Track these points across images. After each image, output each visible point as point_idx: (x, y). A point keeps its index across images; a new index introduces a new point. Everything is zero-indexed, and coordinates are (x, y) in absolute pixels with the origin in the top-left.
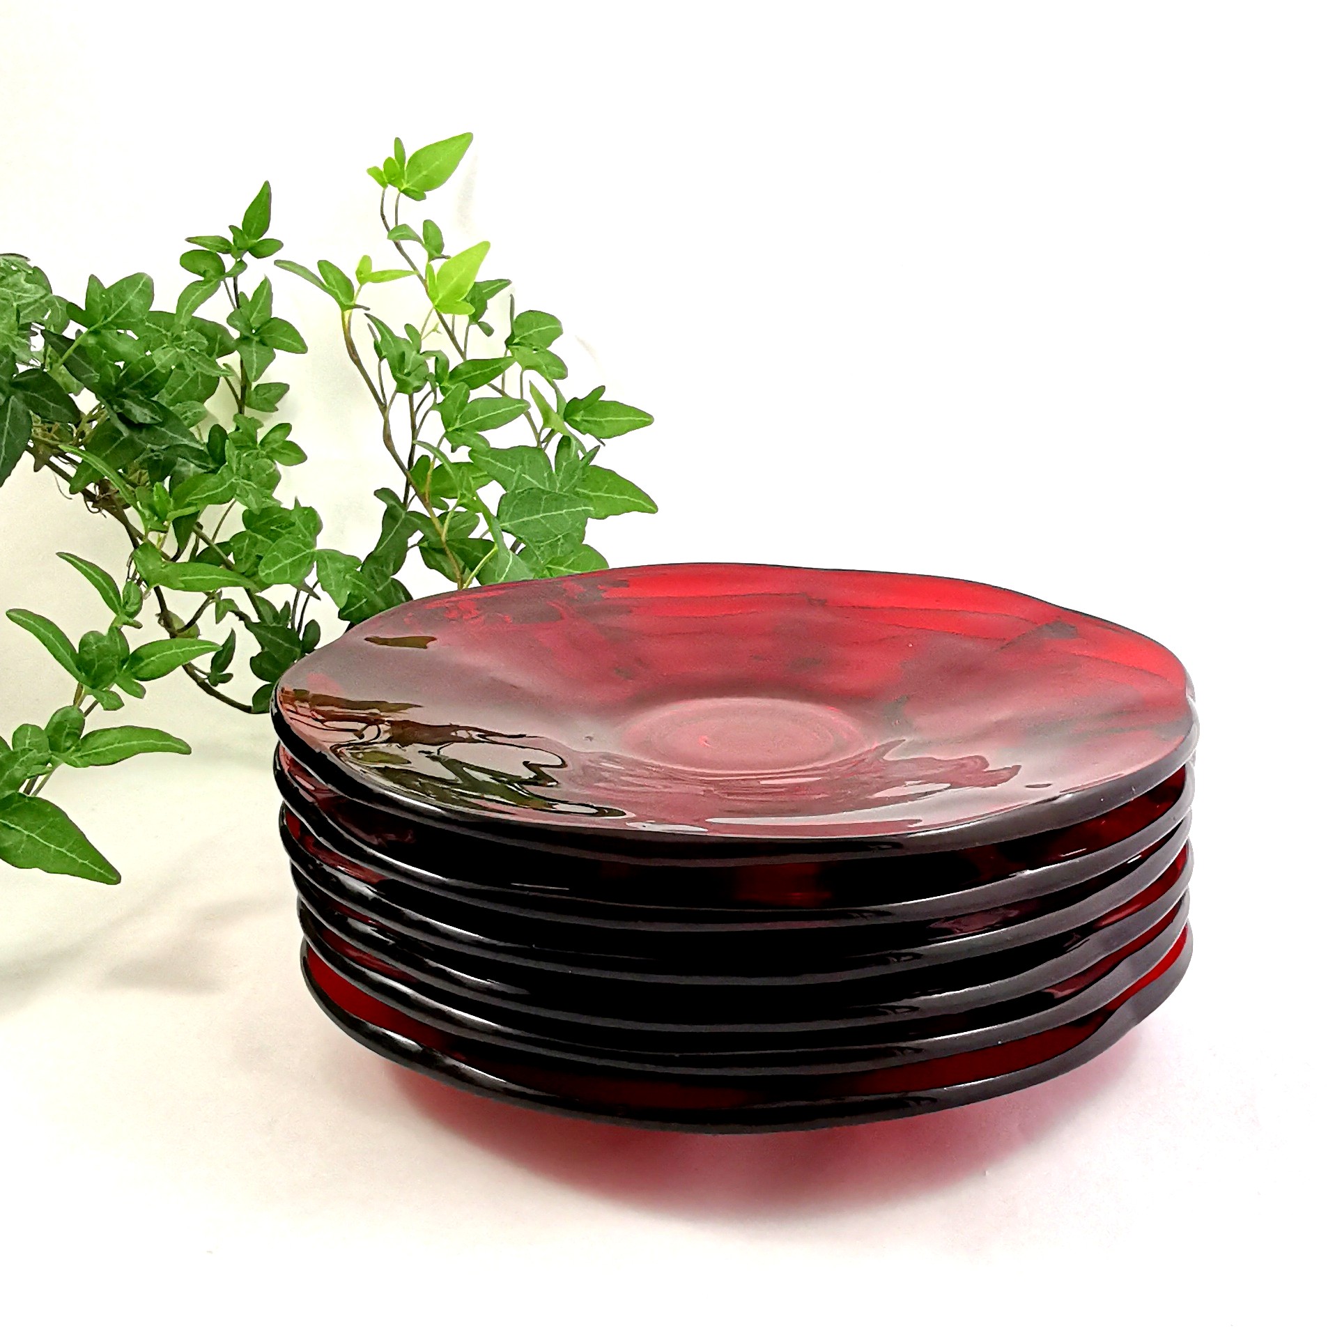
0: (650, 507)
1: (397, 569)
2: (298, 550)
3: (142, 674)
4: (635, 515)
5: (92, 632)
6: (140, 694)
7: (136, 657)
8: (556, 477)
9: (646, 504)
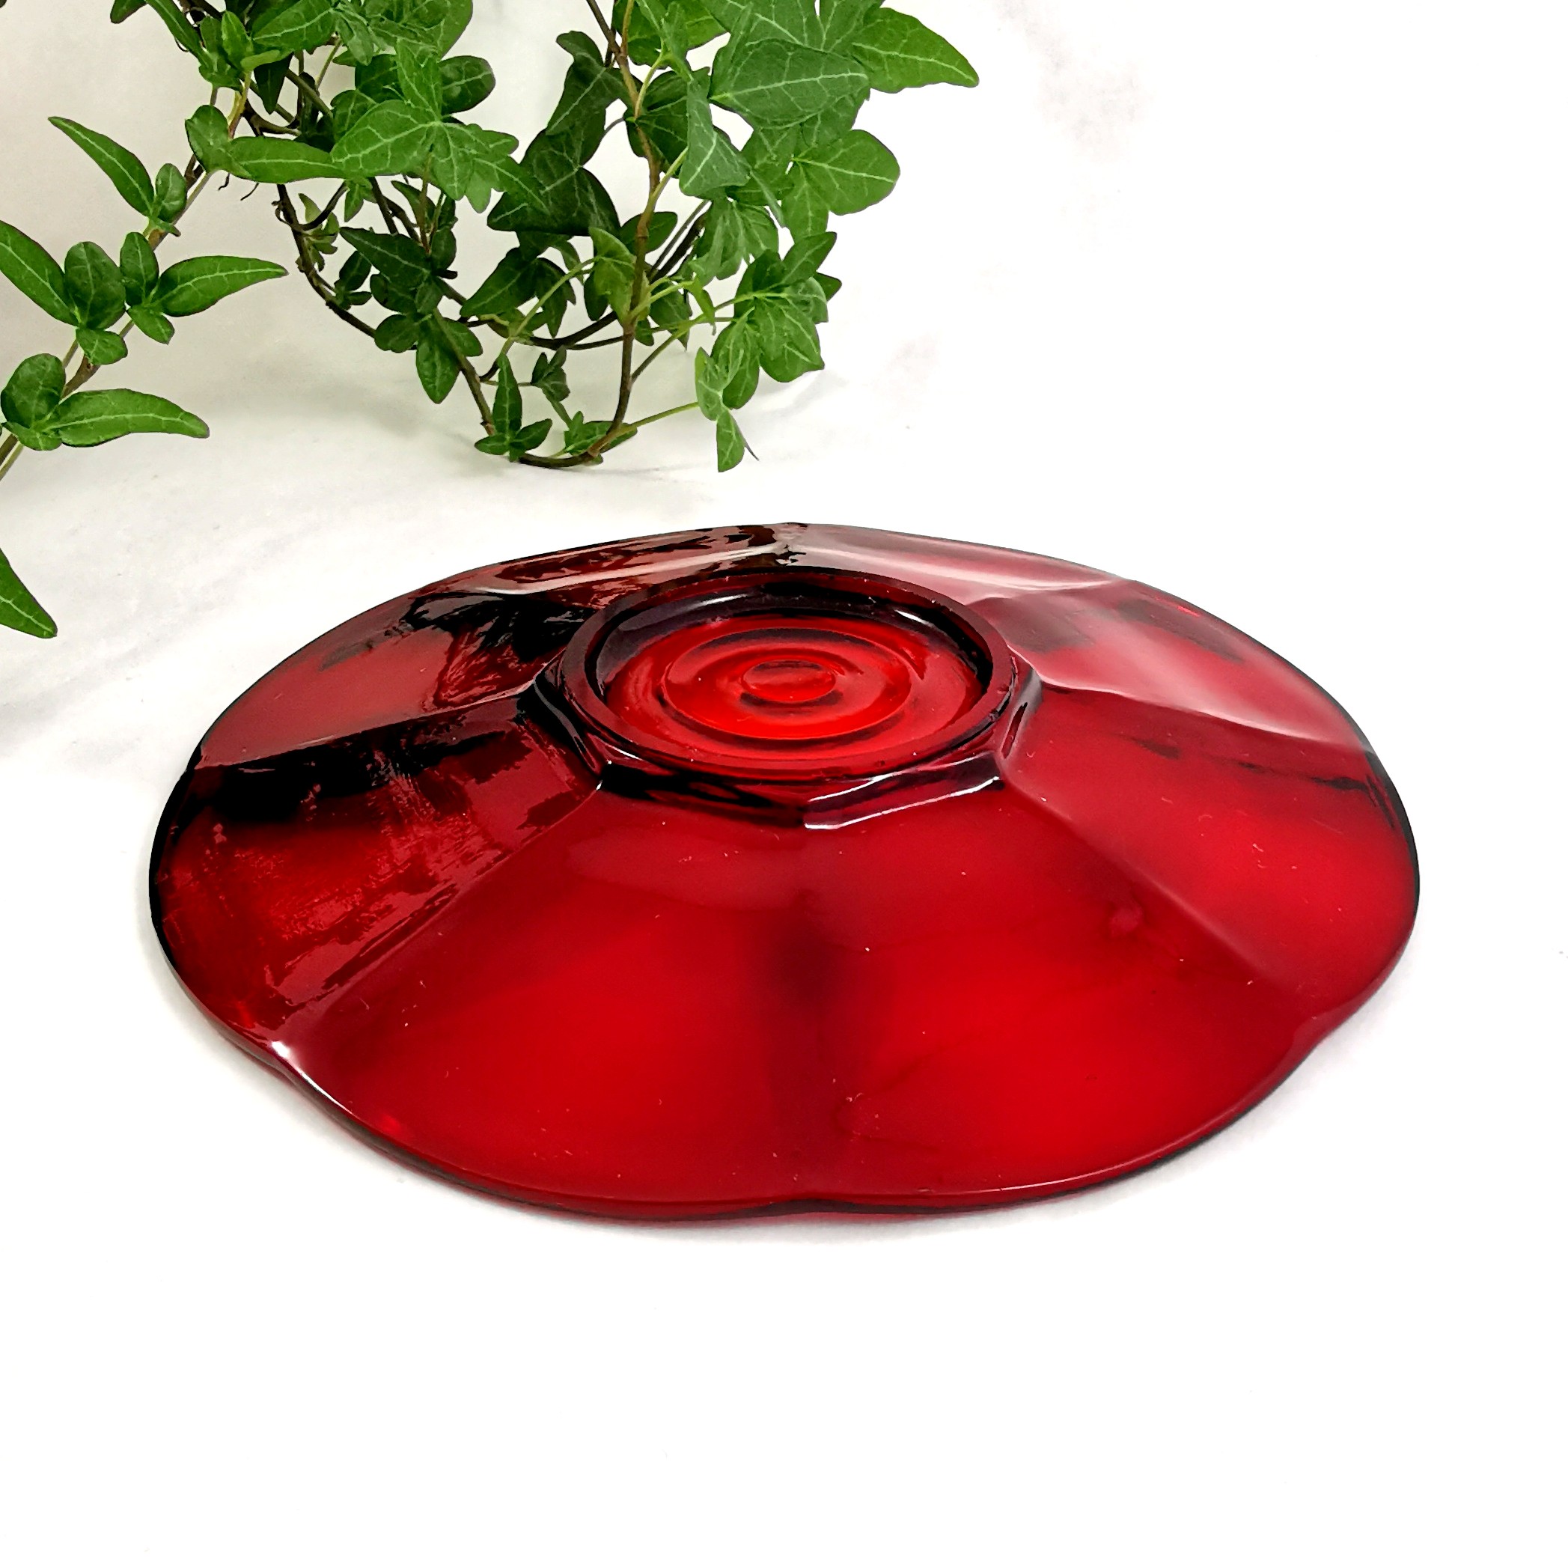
0: (967, 77)
1: (587, 155)
2: (405, 125)
3: (174, 304)
4: (943, 87)
5: (86, 244)
6: (164, 335)
7: (168, 281)
8: (821, 25)
9: (963, 74)
